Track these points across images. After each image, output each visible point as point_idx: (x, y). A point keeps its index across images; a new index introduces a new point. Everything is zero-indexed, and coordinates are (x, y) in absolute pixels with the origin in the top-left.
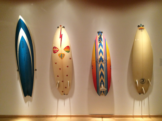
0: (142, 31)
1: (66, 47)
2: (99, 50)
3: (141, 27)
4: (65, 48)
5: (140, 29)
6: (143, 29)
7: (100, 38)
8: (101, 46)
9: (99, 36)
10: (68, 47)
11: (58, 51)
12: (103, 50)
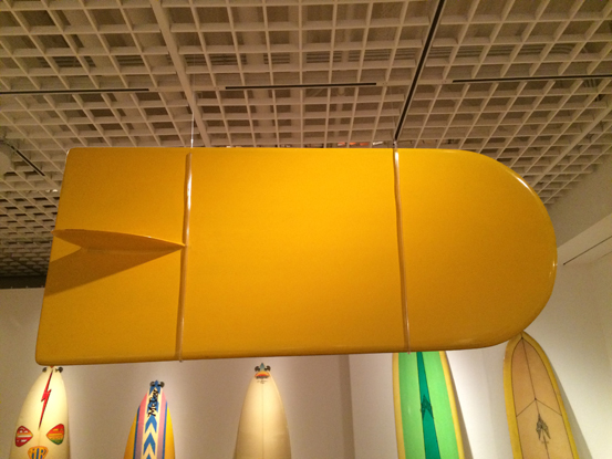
0: (262, 382)
1: (56, 427)
2: (145, 437)
3: (262, 372)
4: (51, 431)
5: (258, 377)
6: (266, 377)
7: (154, 401)
8: (151, 426)
9: (152, 395)
10: (60, 427)
11: (29, 439)
12: (156, 437)
